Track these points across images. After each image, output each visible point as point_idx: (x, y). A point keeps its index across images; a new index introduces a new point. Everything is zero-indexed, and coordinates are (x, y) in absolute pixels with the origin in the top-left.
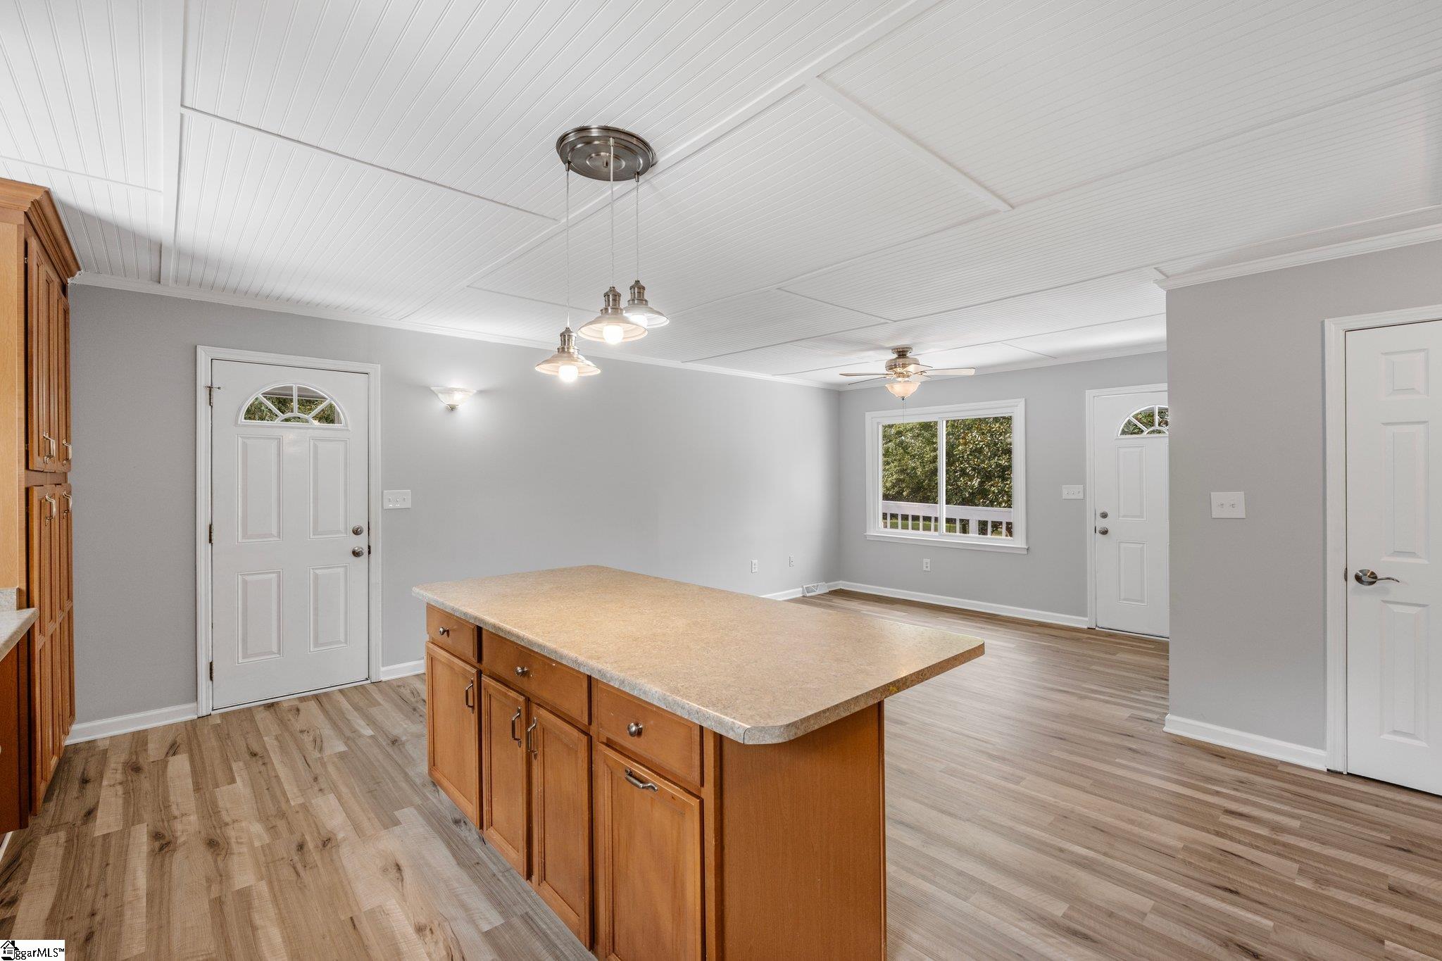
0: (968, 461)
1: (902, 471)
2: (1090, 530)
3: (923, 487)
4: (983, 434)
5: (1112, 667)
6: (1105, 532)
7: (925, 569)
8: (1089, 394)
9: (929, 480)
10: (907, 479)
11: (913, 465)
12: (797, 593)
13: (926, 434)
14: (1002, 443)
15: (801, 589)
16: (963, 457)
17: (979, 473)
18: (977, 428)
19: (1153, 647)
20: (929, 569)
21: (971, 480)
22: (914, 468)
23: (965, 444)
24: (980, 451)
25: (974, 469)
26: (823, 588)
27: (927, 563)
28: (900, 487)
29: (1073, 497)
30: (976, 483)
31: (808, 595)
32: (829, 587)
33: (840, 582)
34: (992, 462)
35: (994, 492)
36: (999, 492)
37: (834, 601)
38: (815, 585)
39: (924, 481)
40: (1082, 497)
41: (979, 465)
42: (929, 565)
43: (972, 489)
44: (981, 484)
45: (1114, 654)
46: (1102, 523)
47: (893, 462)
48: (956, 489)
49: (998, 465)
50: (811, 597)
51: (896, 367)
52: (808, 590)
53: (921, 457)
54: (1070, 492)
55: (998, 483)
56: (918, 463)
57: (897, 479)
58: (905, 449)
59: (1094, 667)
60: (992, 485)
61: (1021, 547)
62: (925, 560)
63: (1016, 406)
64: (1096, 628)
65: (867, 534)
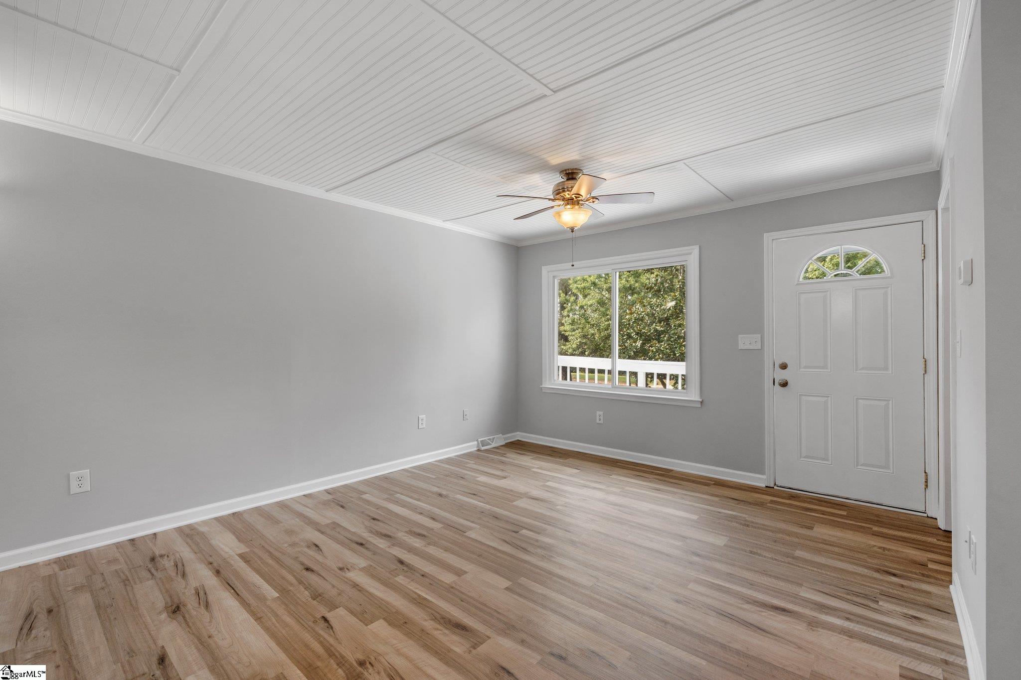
0: (632, 327)
1: (584, 336)
2: (768, 382)
3: (599, 348)
4: (644, 306)
5: (819, 551)
6: (784, 384)
7: (598, 421)
8: (767, 237)
9: (604, 343)
10: (588, 342)
11: (592, 332)
12: (471, 447)
13: (602, 309)
14: (658, 313)
15: (476, 443)
16: (629, 324)
17: (641, 337)
18: (640, 302)
19: (845, 513)
20: (602, 422)
21: (635, 342)
22: (593, 334)
23: (631, 314)
24: (642, 319)
25: (637, 334)
26: (500, 440)
27: (600, 416)
28: (583, 348)
29: (751, 347)
30: (639, 344)
31: (483, 448)
32: (505, 439)
33: (518, 433)
34: (652, 327)
35: (653, 351)
36: (657, 351)
37: (508, 455)
38: (491, 437)
39: (600, 344)
40: (760, 347)
41: (641, 331)
42: (602, 418)
43: (636, 349)
44: (643, 344)
45: (811, 528)
46: (781, 375)
47: (578, 330)
48: (624, 349)
49: (656, 330)
50: (487, 451)
51: (564, 191)
52: (484, 443)
53: (598, 325)
54: (746, 342)
55: (656, 344)
56: (596, 331)
57: (580, 342)
58: (586, 319)
59: (798, 553)
60: (650, 346)
61: (694, 399)
62: (598, 413)
63: (690, 254)
64: (775, 487)
65: (543, 386)
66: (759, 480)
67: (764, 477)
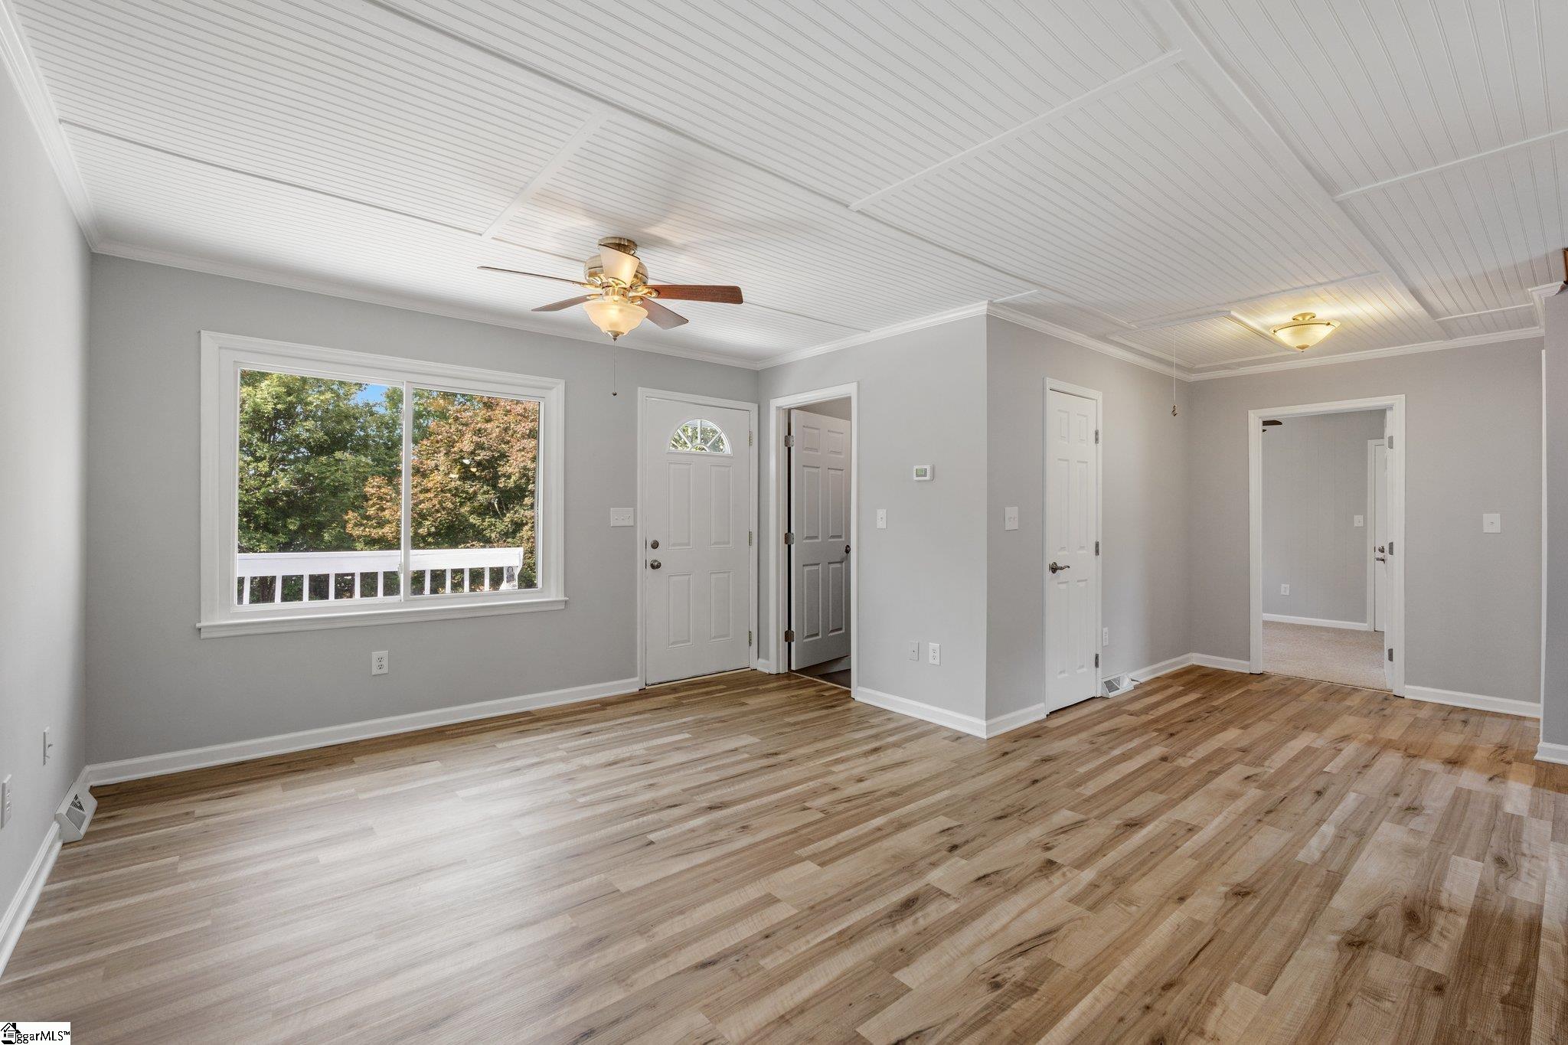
2: (640, 565)
6: (655, 566)
7: (375, 671)
8: (641, 395)
15: (56, 824)
20: (385, 670)
27: (380, 659)
29: (624, 523)
33: (88, 769)
40: (632, 523)
42: (385, 663)
46: (654, 555)
54: (618, 517)
61: (557, 599)
62: (375, 655)
63: (550, 389)
64: (647, 688)
65: (203, 624)
66: (631, 685)
67: (636, 679)
